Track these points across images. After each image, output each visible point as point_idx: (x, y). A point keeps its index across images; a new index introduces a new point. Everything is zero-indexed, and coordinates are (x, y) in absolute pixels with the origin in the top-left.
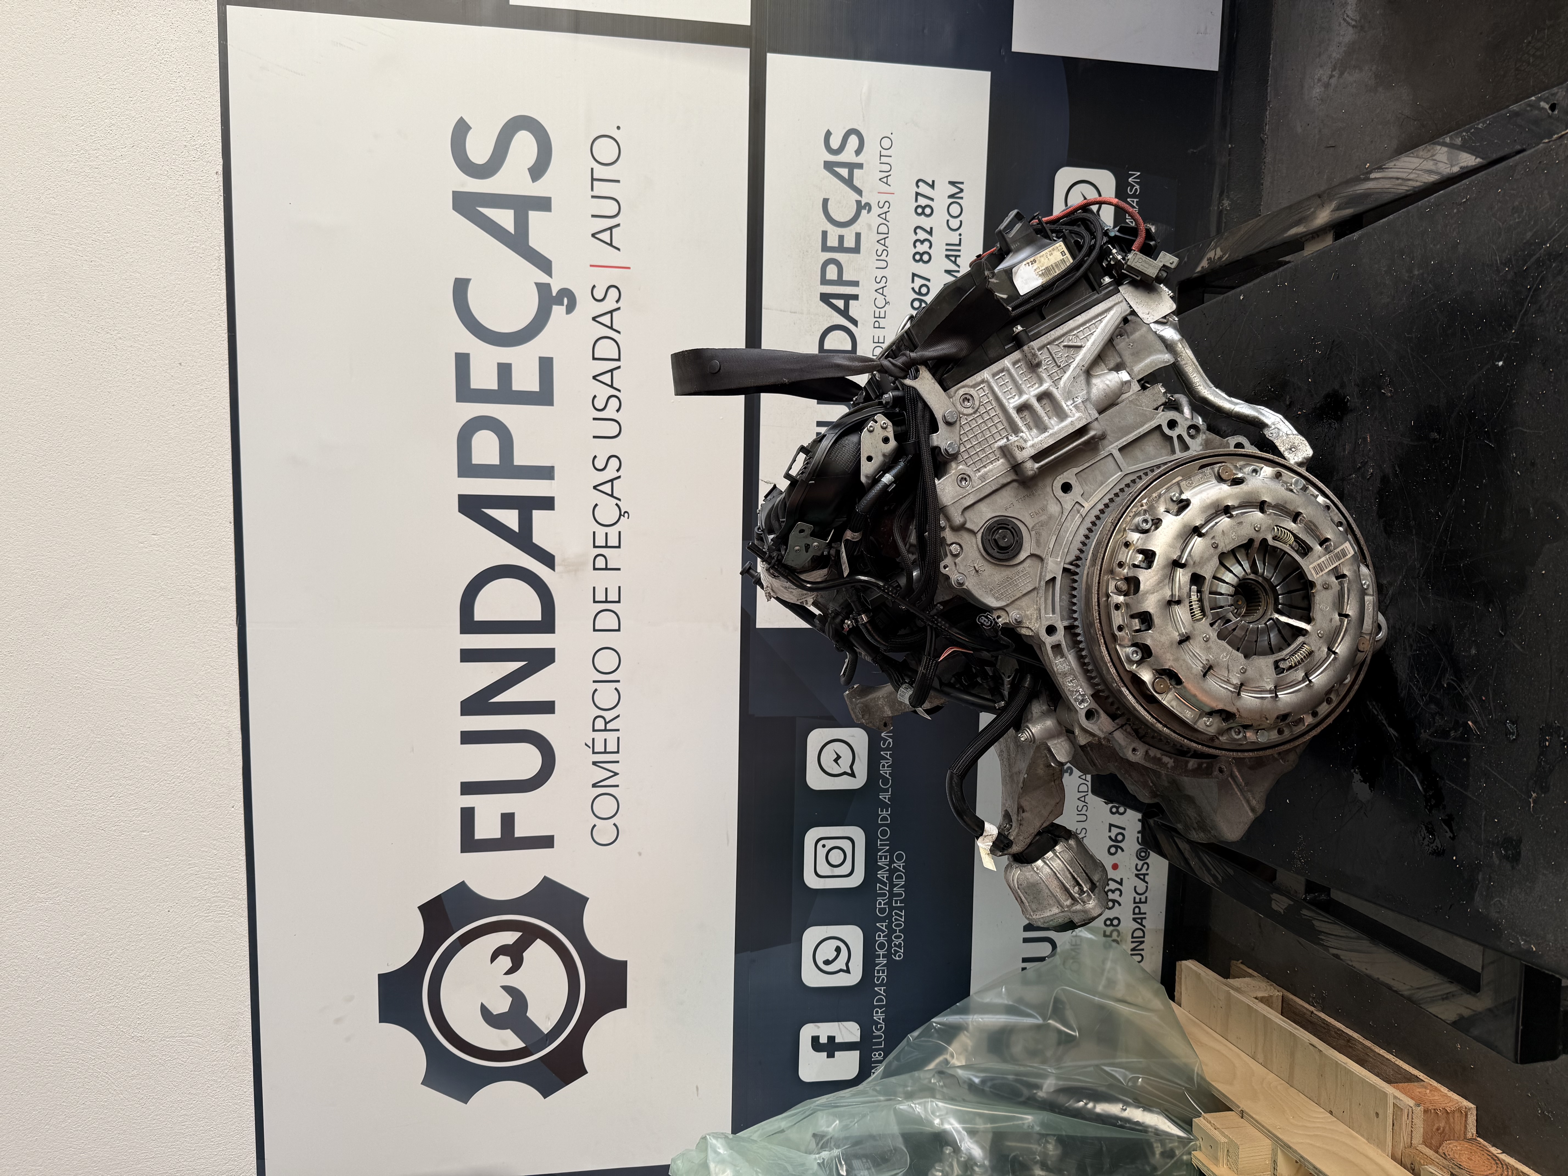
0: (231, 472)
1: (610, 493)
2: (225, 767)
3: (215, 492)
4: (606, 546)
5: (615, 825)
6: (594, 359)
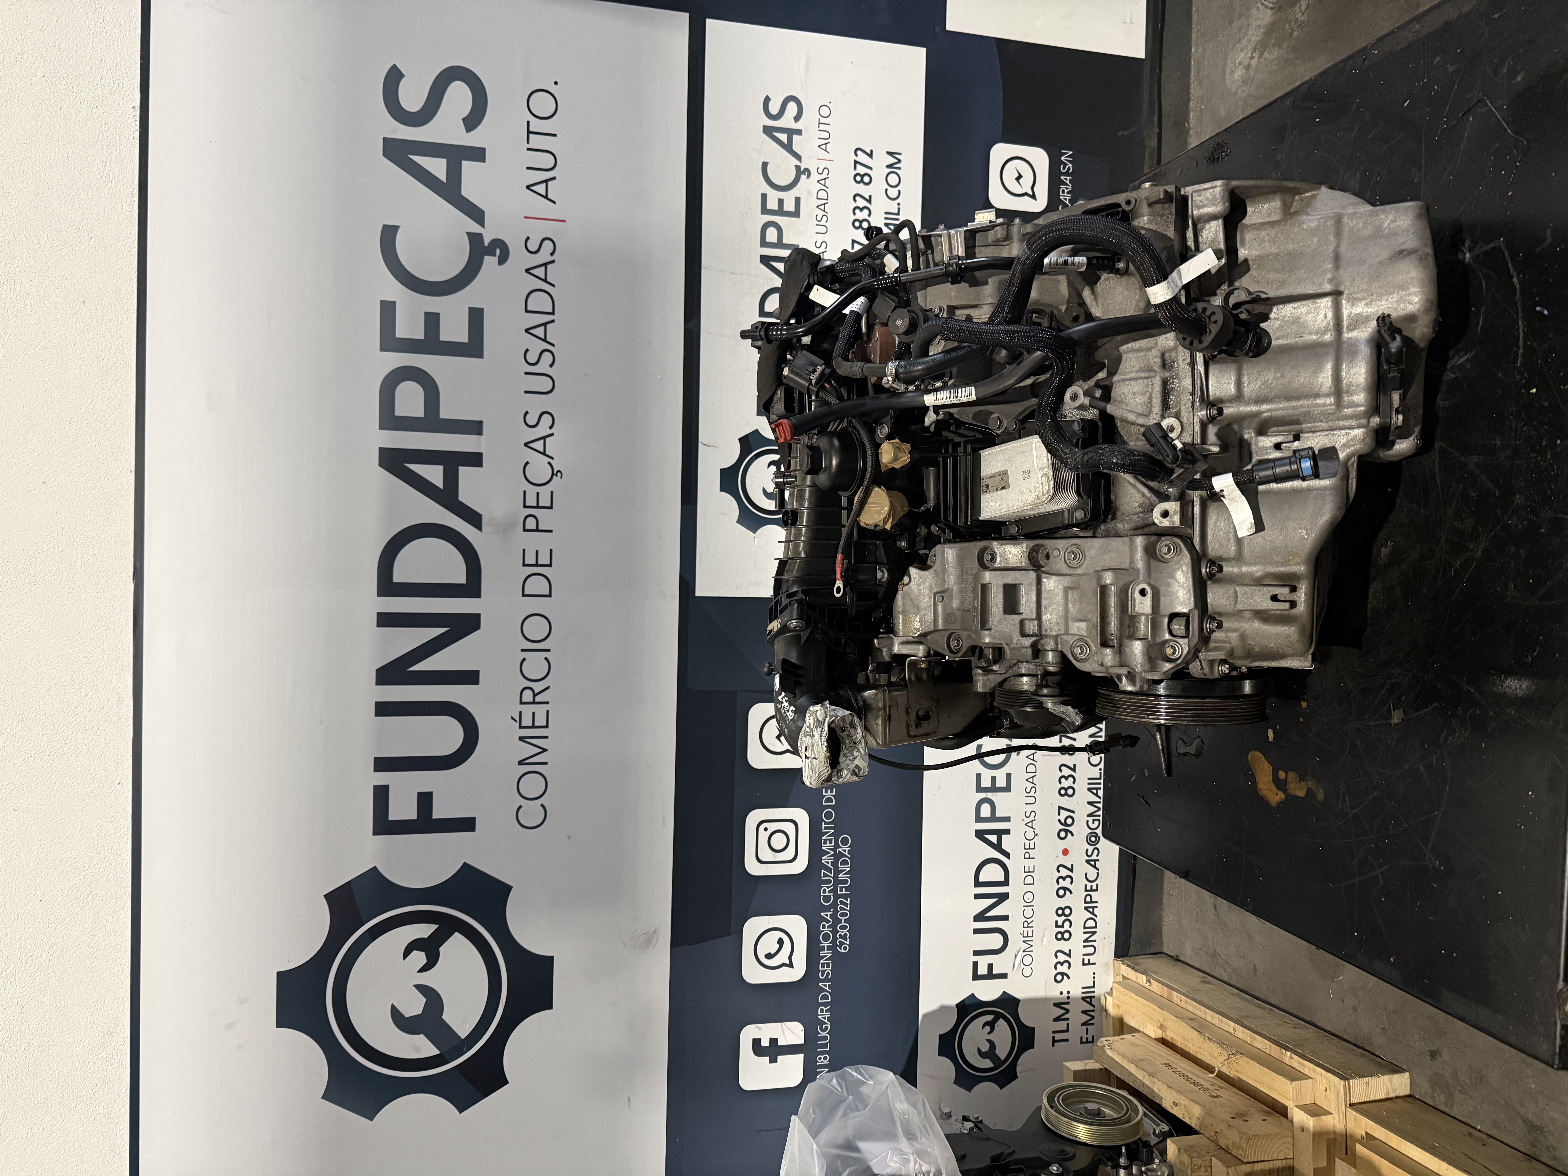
1: (542, 451)
4: (538, 507)
5: (542, 805)
6: (527, 311)
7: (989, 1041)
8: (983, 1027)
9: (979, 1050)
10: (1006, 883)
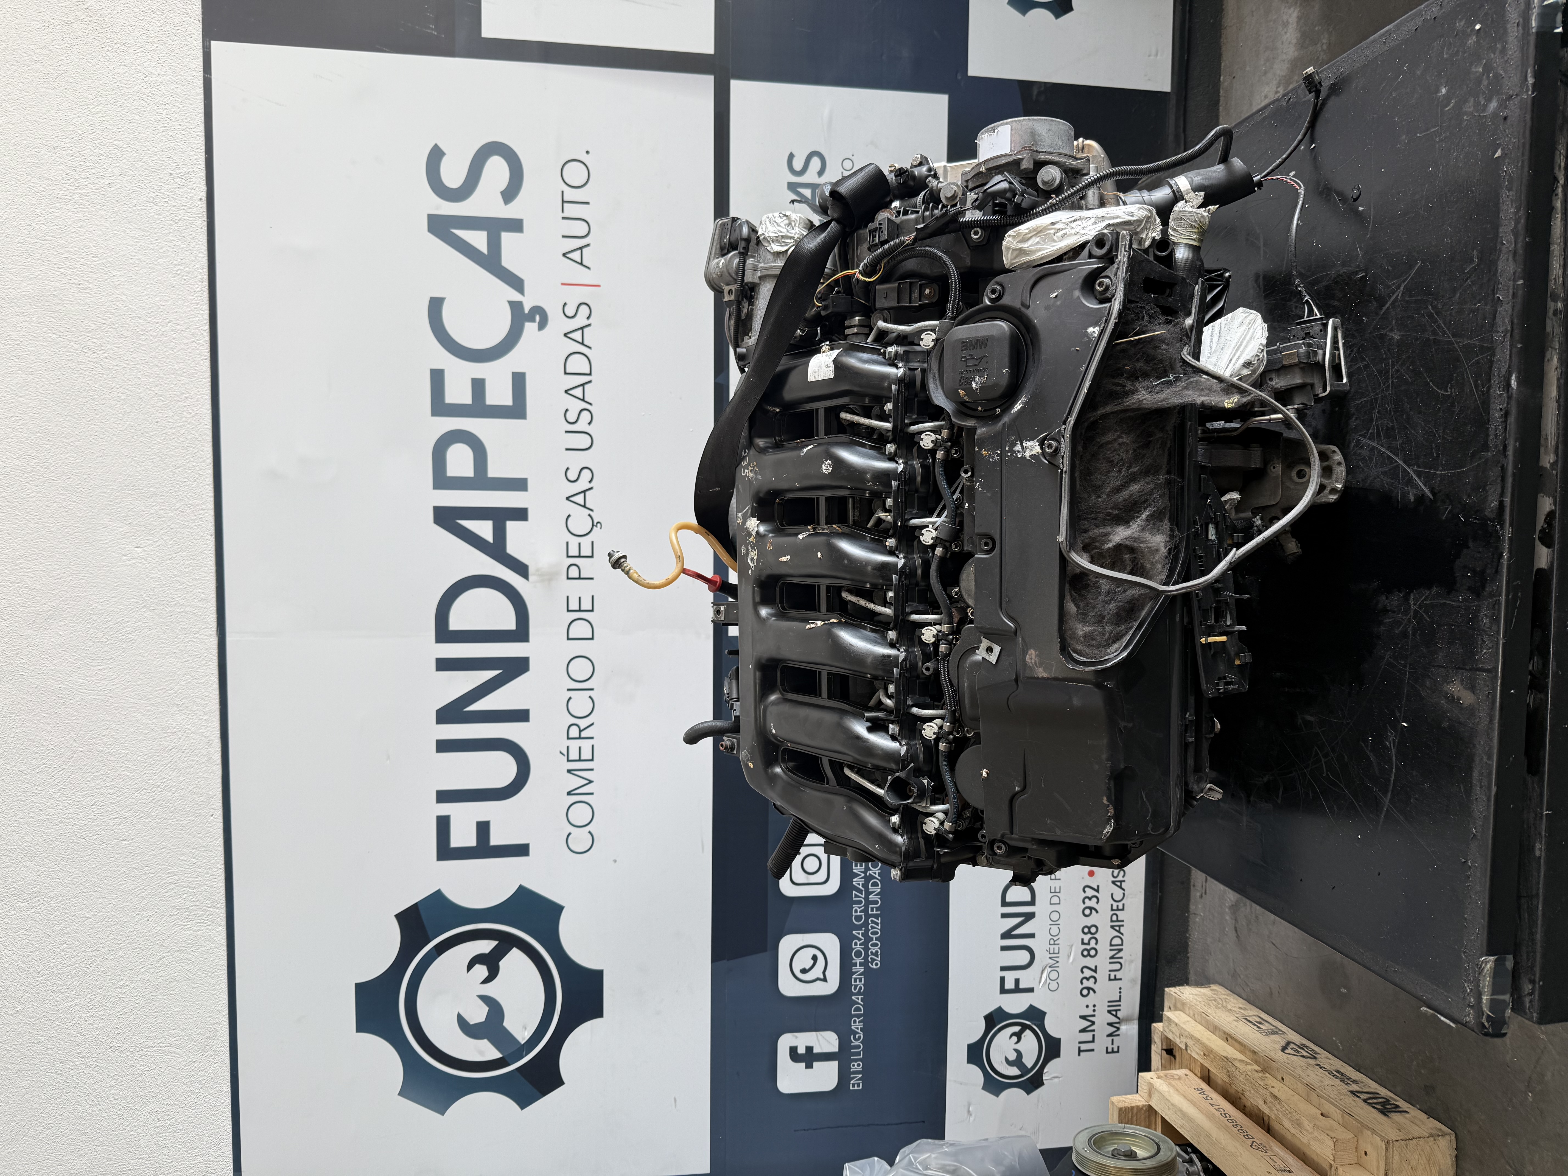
0: (212, 486)
1: (583, 504)
2: (204, 775)
3: (197, 505)
4: (579, 556)
5: (590, 832)
6: (566, 373)
7: (1016, 1050)
8: (1011, 1037)
9: (1007, 1059)
10: (1032, 903)
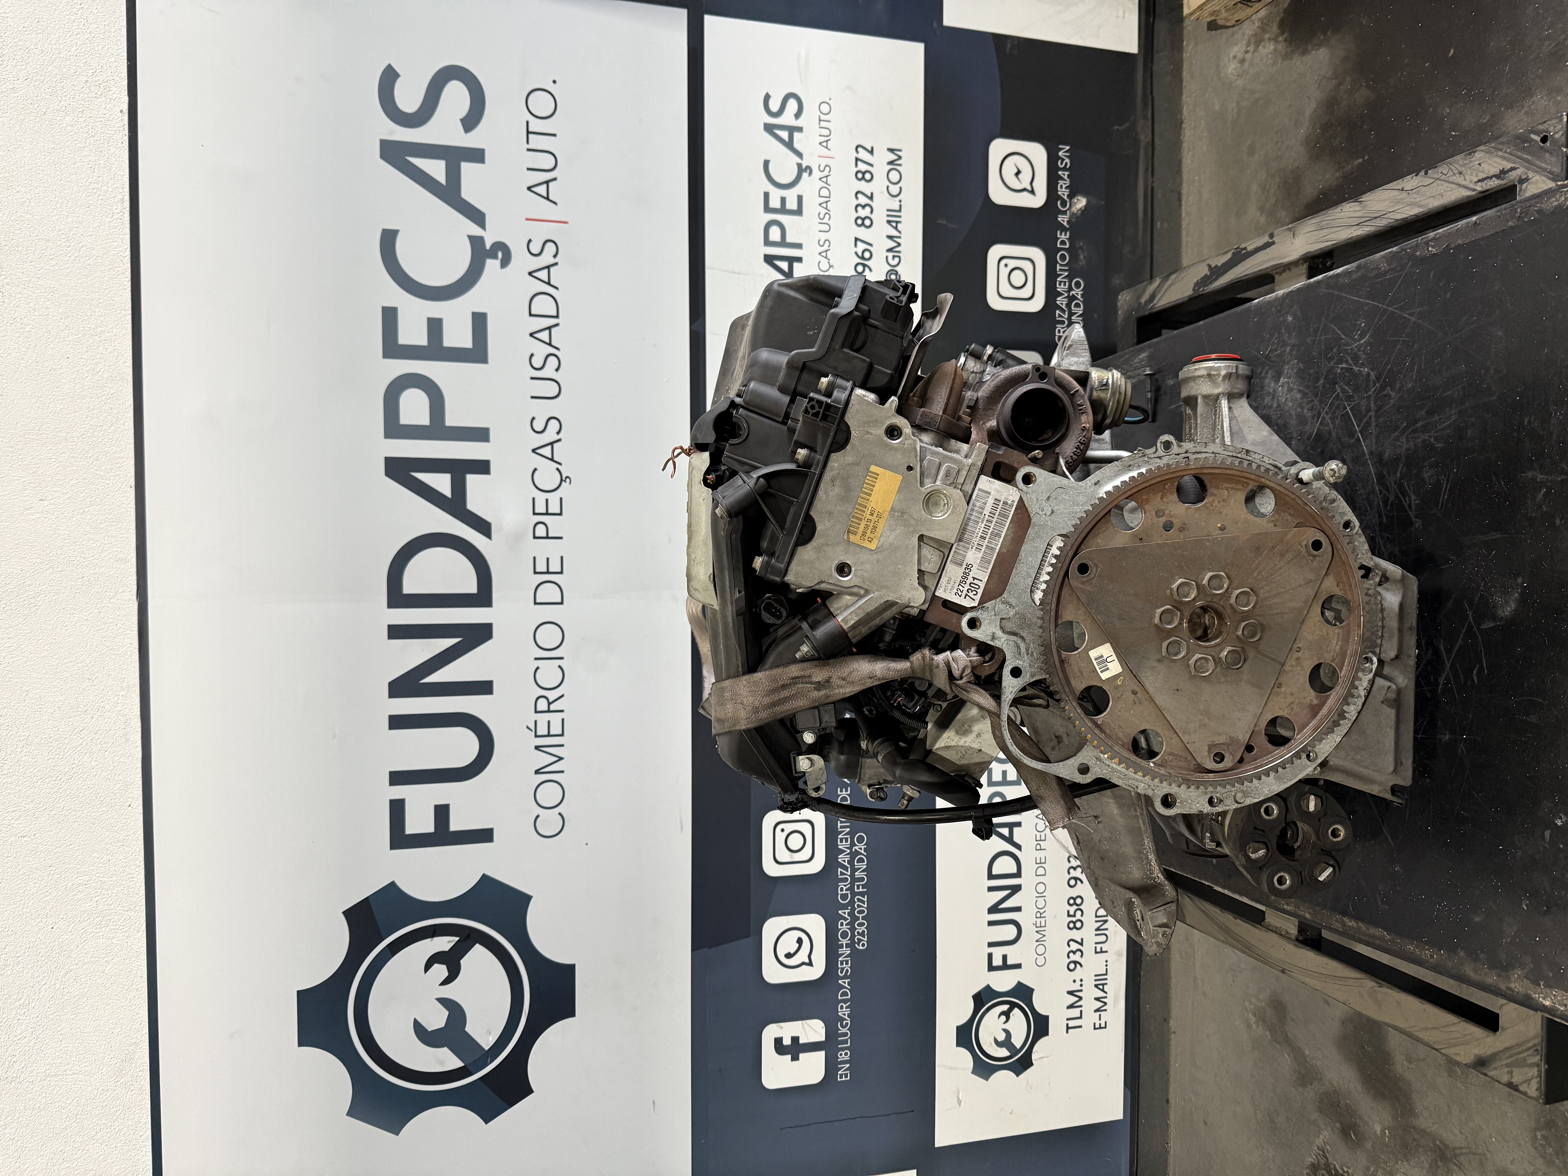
1: (550, 456)
2: (121, 760)
3: (115, 453)
4: (547, 514)
5: (560, 814)
6: (531, 315)
7: (1005, 1030)
8: (999, 1016)
9: (996, 1040)
10: (1018, 875)
